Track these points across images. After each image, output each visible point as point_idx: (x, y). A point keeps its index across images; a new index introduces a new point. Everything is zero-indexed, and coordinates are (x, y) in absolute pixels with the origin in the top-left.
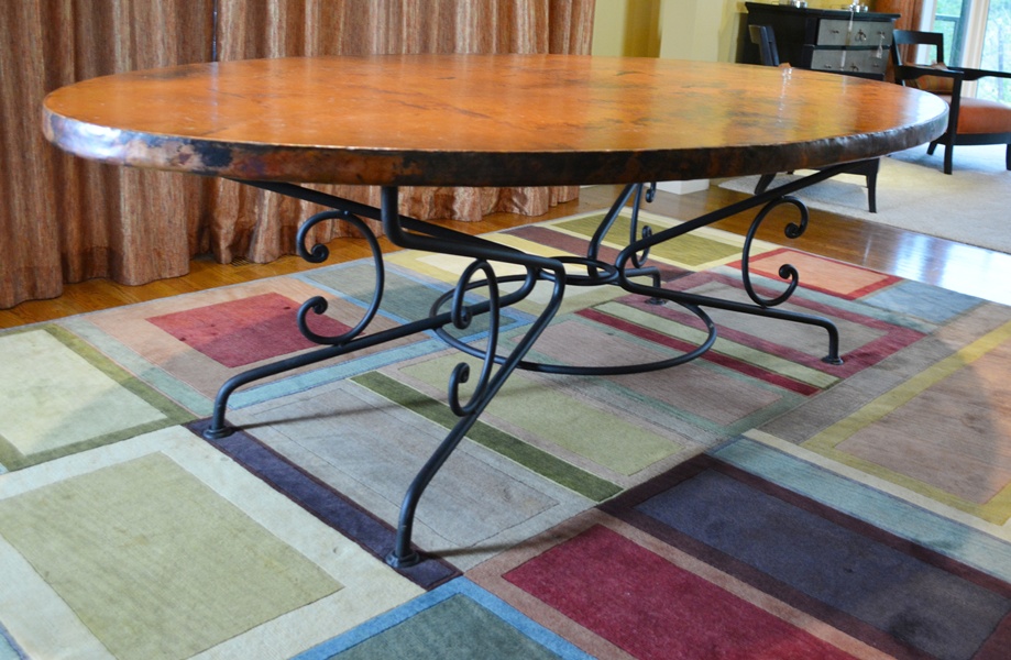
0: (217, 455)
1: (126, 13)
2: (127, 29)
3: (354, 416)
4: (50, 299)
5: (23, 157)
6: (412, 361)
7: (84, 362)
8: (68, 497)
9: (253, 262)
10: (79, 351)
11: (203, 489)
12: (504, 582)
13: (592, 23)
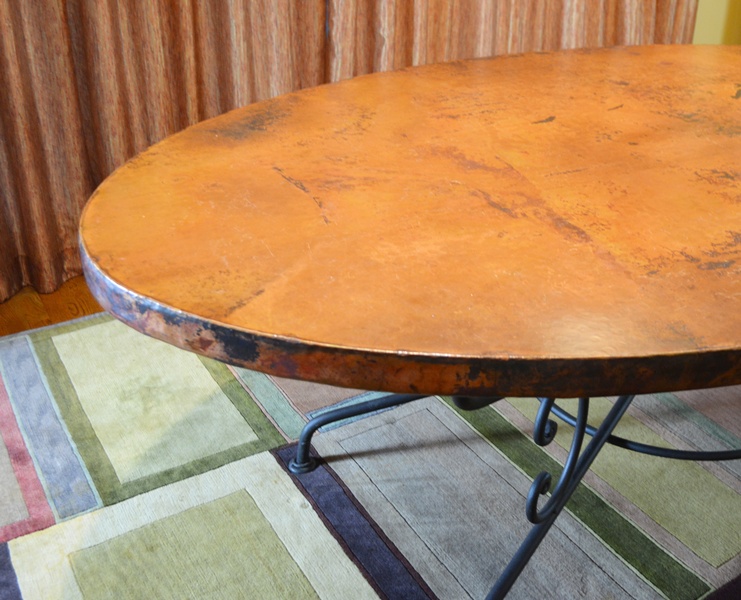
11: (278, 549)
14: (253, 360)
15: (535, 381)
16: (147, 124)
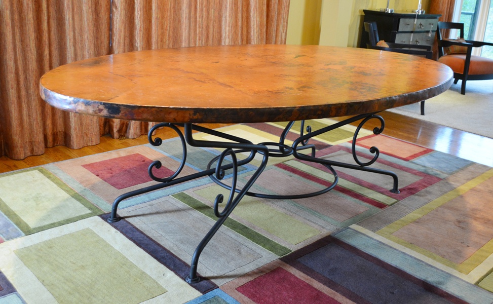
0: (113, 230)
1: (71, 26)
2: (72, 33)
3: (173, 213)
4: (40, 155)
5: (27, 92)
6: (199, 188)
7: (55, 185)
8: (51, 248)
9: (128, 138)
10: (53, 180)
11: (107, 245)
12: (237, 292)
13: (287, 23)
14: (118, 114)
15: (216, 116)
16: (27, 84)
